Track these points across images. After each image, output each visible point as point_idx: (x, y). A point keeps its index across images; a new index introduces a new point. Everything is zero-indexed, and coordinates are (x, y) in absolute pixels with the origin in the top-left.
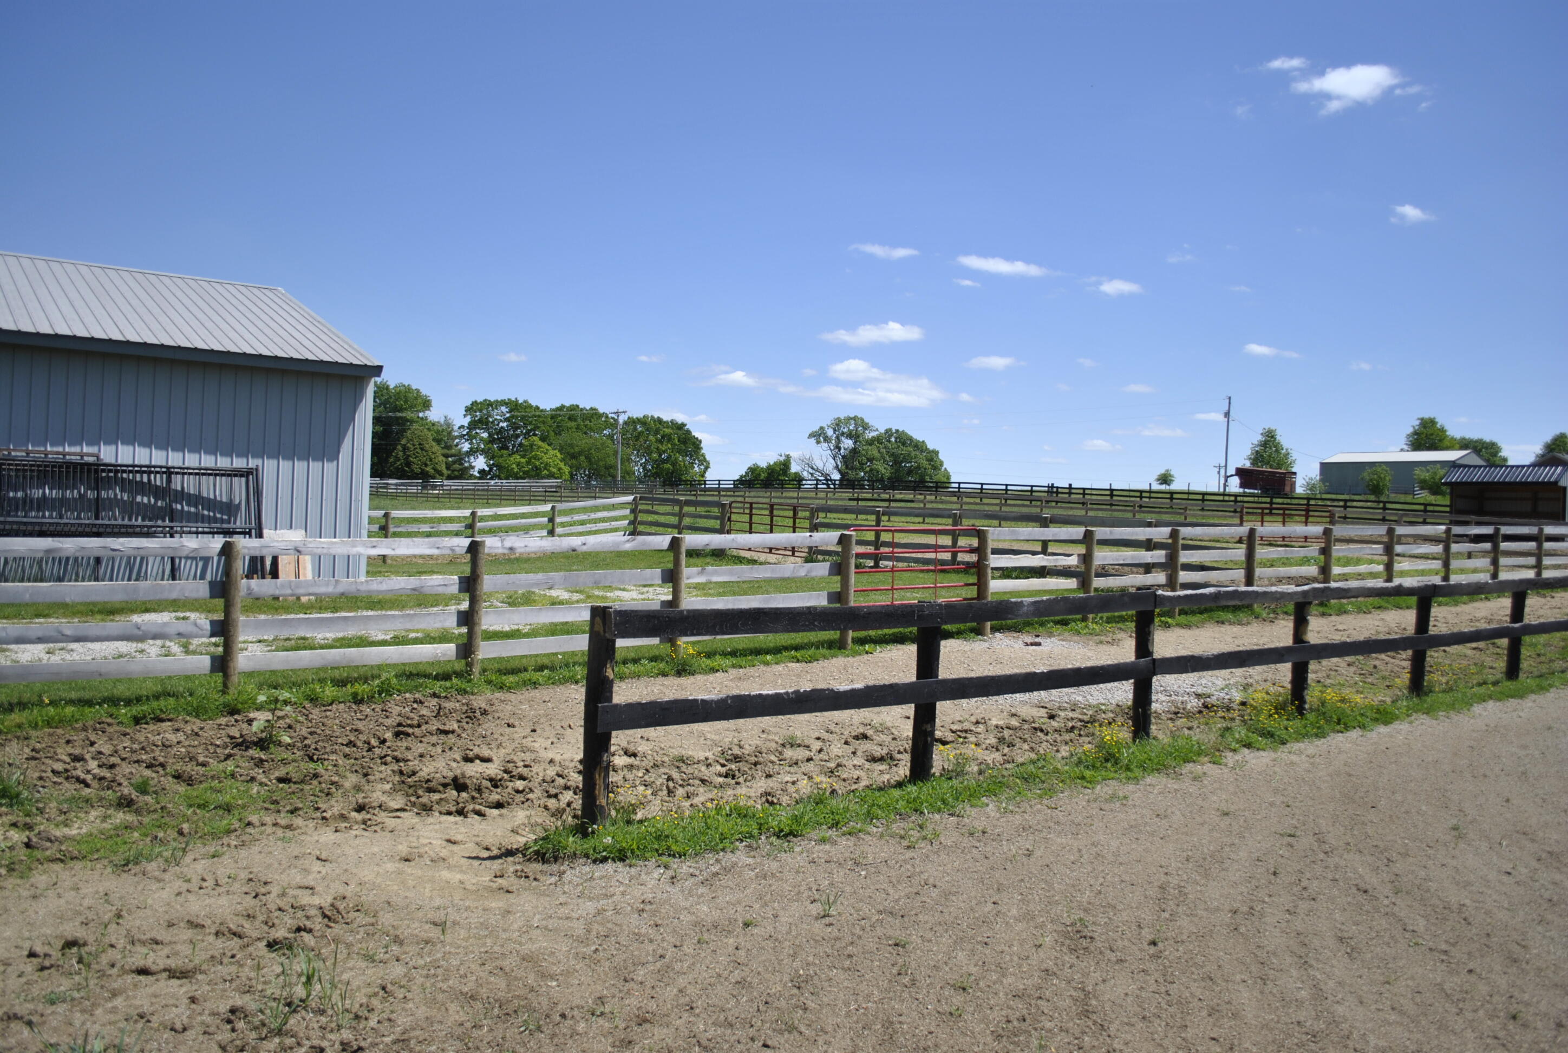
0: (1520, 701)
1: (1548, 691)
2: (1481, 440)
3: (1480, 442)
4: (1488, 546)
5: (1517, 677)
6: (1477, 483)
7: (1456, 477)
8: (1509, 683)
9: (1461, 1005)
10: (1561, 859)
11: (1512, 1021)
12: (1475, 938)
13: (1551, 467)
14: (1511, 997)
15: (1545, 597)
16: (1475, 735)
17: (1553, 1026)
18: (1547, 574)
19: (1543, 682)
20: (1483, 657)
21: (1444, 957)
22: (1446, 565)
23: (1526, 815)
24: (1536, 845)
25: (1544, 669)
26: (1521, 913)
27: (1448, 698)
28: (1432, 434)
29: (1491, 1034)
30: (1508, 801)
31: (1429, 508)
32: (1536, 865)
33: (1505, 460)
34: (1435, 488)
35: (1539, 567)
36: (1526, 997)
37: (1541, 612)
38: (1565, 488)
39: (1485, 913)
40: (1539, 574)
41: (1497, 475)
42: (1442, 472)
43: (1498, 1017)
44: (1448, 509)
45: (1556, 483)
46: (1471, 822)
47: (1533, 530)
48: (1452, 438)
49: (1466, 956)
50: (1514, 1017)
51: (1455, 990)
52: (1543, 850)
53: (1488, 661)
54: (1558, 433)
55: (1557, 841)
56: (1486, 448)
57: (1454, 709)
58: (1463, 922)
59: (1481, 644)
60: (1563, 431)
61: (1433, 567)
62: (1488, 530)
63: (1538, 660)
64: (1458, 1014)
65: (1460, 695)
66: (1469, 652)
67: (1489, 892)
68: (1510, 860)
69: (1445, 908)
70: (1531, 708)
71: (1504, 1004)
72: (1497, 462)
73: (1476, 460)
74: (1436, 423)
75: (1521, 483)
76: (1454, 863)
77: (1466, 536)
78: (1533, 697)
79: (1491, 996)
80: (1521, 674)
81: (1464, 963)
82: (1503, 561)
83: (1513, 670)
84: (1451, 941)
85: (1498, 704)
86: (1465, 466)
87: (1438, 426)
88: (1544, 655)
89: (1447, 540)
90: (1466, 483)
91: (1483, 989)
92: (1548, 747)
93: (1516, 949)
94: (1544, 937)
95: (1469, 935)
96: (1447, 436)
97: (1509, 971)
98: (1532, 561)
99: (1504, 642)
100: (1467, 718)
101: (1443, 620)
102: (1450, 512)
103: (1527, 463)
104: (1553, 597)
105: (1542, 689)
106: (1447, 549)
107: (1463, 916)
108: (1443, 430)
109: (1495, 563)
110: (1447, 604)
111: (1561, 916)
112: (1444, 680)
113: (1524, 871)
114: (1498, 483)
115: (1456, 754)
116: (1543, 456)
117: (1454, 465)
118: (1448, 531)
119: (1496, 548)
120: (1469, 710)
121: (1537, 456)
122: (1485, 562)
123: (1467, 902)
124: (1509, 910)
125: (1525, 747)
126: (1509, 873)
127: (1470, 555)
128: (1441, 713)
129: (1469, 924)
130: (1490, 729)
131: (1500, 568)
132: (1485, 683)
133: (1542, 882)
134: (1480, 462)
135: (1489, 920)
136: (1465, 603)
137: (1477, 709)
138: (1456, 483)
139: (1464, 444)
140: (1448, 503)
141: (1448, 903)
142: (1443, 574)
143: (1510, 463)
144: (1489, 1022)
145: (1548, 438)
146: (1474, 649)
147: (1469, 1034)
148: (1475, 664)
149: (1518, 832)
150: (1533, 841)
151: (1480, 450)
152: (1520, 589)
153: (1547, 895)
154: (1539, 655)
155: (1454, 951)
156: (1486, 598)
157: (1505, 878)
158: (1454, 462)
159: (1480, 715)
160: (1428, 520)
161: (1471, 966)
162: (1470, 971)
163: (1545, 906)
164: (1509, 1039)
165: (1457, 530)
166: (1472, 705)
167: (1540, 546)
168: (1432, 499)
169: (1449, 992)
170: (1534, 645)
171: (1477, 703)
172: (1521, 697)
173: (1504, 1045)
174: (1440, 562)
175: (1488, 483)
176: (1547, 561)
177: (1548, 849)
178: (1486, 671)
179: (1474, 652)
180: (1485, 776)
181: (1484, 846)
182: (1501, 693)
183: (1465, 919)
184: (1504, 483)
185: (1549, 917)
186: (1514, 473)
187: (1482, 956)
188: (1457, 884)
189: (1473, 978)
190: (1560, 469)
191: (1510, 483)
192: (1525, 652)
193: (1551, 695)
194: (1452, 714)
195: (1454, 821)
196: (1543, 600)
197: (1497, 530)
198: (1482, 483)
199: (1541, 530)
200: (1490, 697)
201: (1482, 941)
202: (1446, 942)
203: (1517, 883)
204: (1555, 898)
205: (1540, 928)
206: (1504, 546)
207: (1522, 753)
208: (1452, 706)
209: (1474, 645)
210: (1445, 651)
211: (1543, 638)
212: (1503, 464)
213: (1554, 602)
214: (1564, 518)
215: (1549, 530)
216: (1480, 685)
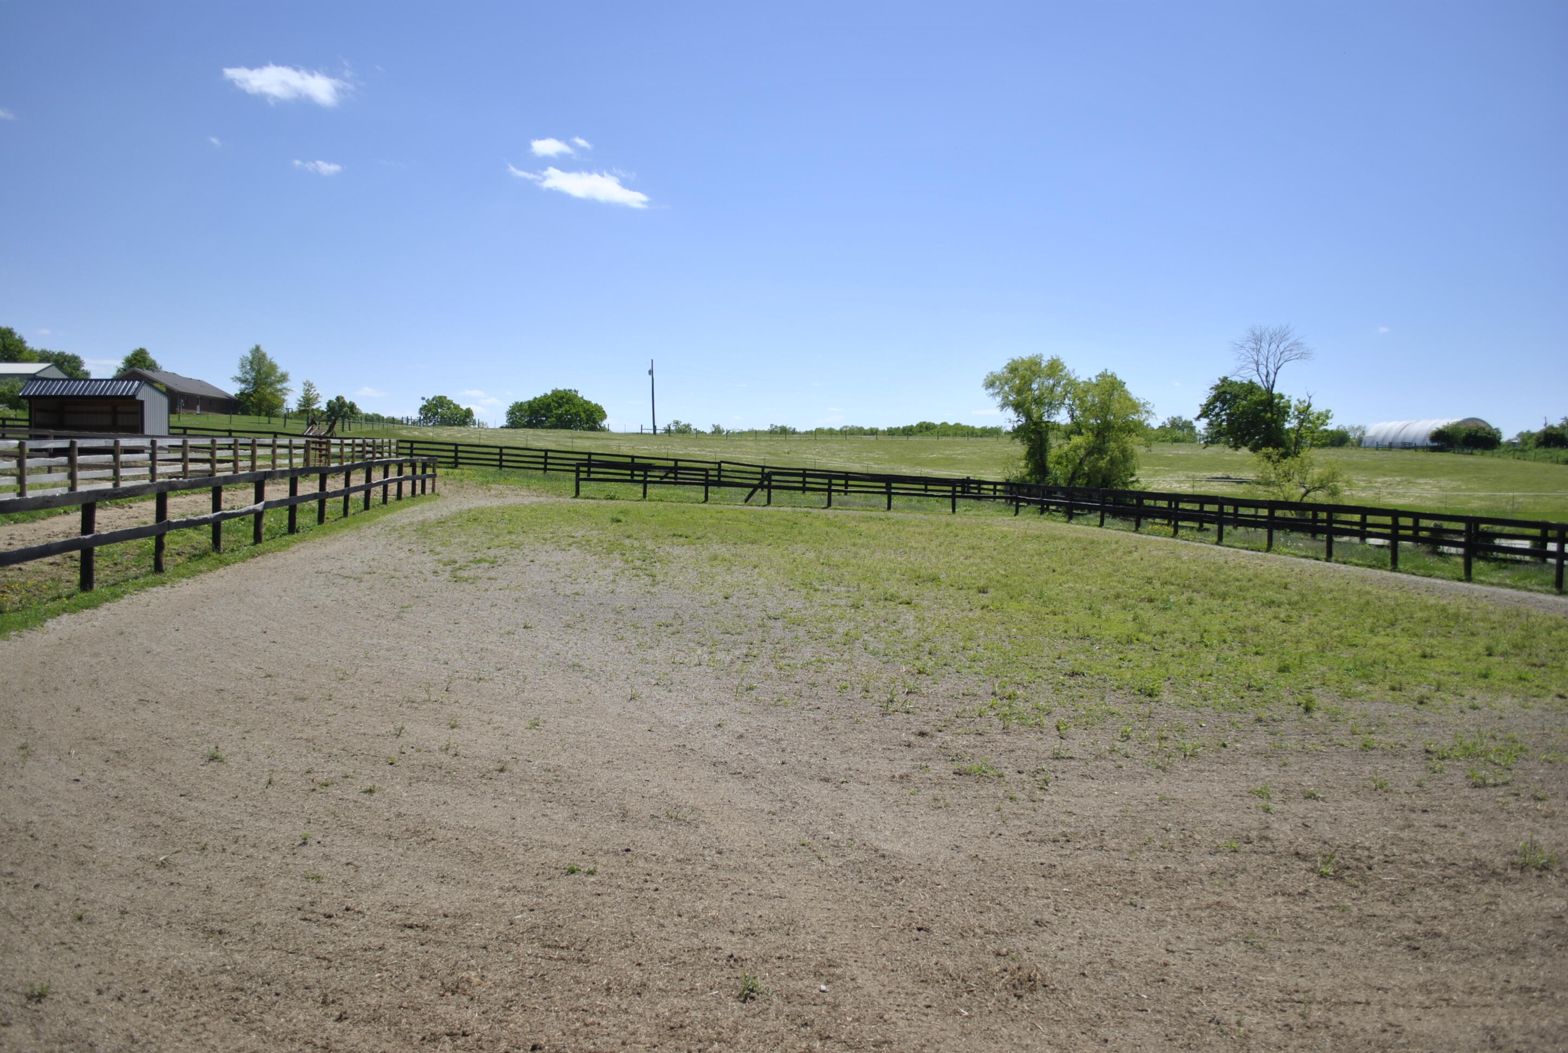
0: (95, 611)
1: (122, 597)
2: (63, 353)
3: (61, 355)
4: (64, 460)
5: (91, 587)
6: (55, 397)
7: (33, 390)
8: (83, 595)
9: (26, 923)
10: (129, 755)
11: (78, 923)
12: (42, 852)
13: (129, 381)
14: (78, 899)
15: (123, 507)
16: (47, 650)
17: (118, 915)
18: (123, 484)
19: (117, 590)
20: (61, 571)
21: (9, 880)
22: (21, 480)
23: (96, 720)
24: (105, 747)
25: (119, 577)
26: (89, 816)
27: (19, 617)
28: (11, 345)
29: (58, 941)
30: (78, 710)
31: (8, 423)
32: (103, 766)
33: (87, 374)
34: (14, 402)
35: (116, 478)
36: (93, 895)
37: (119, 522)
38: (142, 402)
39: (53, 825)
40: (116, 485)
41: (76, 388)
42: (20, 385)
43: (64, 923)
44: (27, 423)
45: (133, 396)
46: (40, 738)
47: (109, 443)
48: (32, 351)
49: (33, 873)
50: (80, 919)
51: (20, 909)
52: (111, 751)
53: (65, 575)
54: (138, 348)
55: (125, 740)
56: (69, 362)
57: (26, 627)
58: (30, 839)
59: (57, 558)
60: (142, 347)
61: (8, 483)
62: (64, 444)
63: (115, 569)
64: (23, 932)
65: (33, 612)
66: (46, 568)
67: (58, 803)
68: (79, 767)
69: (11, 830)
70: (105, 616)
71: (70, 908)
72: (81, 376)
73: (56, 373)
74: (15, 334)
75: (99, 397)
76: (22, 782)
77: (46, 450)
78: (107, 605)
79: (58, 904)
80: (95, 585)
81: (31, 880)
82: (80, 474)
83: (86, 582)
84: (18, 861)
85: (73, 616)
86: (43, 379)
87: (17, 337)
88: (121, 564)
89: (20, 456)
90: (45, 397)
91: (50, 899)
92: (119, 652)
93: (82, 852)
94: (110, 833)
95: (36, 850)
96: (25, 348)
97: (77, 875)
98: (109, 473)
99: (77, 554)
100: (40, 635)
101: (20, 538)
102: (29, 427)
103: (110, 377)
104: (131, 508)
105: (116, 596)
106: (21, 464)
107: (30, 833)
108: (21, 341)
109: (72, 477)
110: (24, 521)
111: (127, 809)
112: (17, 598)
113: (92, 775)
114: (78, 397)
115: (26, 672)
116: (125, 370)
117: (33, 378)
118: (21, 446)
119: (72, 461)
120: (42, 626)
121: (119, 371)
122: (61, 476)
123: (35, 818)
124: (76, 816)
125: (96, 655)
126: (78, 780)
127: (50, 470)
128: (13, 633)
129: (37, 839)
130: (63, 642)
131: (78, 482)
132: (60, 597)
133: (110, 781)
134: (61, 375)
135: (56, 831)
136: (43, 519)
137: (51, 624)
138: (34, 397)
139: (44, 357)
140: (27, 417)
141: (15, 824)
142: (19, 491)
143: (93, 377)
144: (56, 931)
145: (129, 353)
146: (51, 564)
147: (36, 949)
148: (53, 579)
149: (87, 738)
150: (101, 744)
151: (63, 363)
152: (89, 501)
153: (113, 793)
154: (116, 564)
155: (21, 872)
156: (65, 512)
157: (73, 786)
158: (34, 375)
159: (54, 629)
160: (7, 435)
161: (37, 881)
162: (37, 886)
163: (112, 803)
164: (76, 940)
165: (31, 444)
166: (45, 621)
167: (116, 459)
168: (12, 413)
169: (14, 913)
170: (109, 555)
171: (52, 617)
172: (96, 607)
173: (70, 948)
174: (15, 478)
175: (67, 397)
176: (123, 472)
177: (116, 749)
178: (62, 585)
179: (52, 567)
180: (56, 689)
181: (53, 759)
182: (75, 605)
183: (32, 836)
184: (83, 397)
185: (115, 813)
186: (93, 387)
187: (49, 868)
188: (25, 802)
189: (40, 892)
190: (137, 383)
191: (89, 397)
192: (98, 564)
193: (124, 602)
194: (25, 632)
195: (23, 740)
196: (121, 511)
197: (73, 444)
198: (61, 397)
199: (116, 443)
200: (64, 610)
201: (49, 853)
202: (12, 863)
203: (85, 788)
204: (122, 794)
205: (106, 827)
206: (80, 459)
207: (93, 661)
208: (24, 624)
209: (50, 559)
210: (20, 569)
211: (118, 547)
212: (86, 378)
213: (131, 512)
214: (142, 431)
215: (125, 442)
216: (54, 599)
